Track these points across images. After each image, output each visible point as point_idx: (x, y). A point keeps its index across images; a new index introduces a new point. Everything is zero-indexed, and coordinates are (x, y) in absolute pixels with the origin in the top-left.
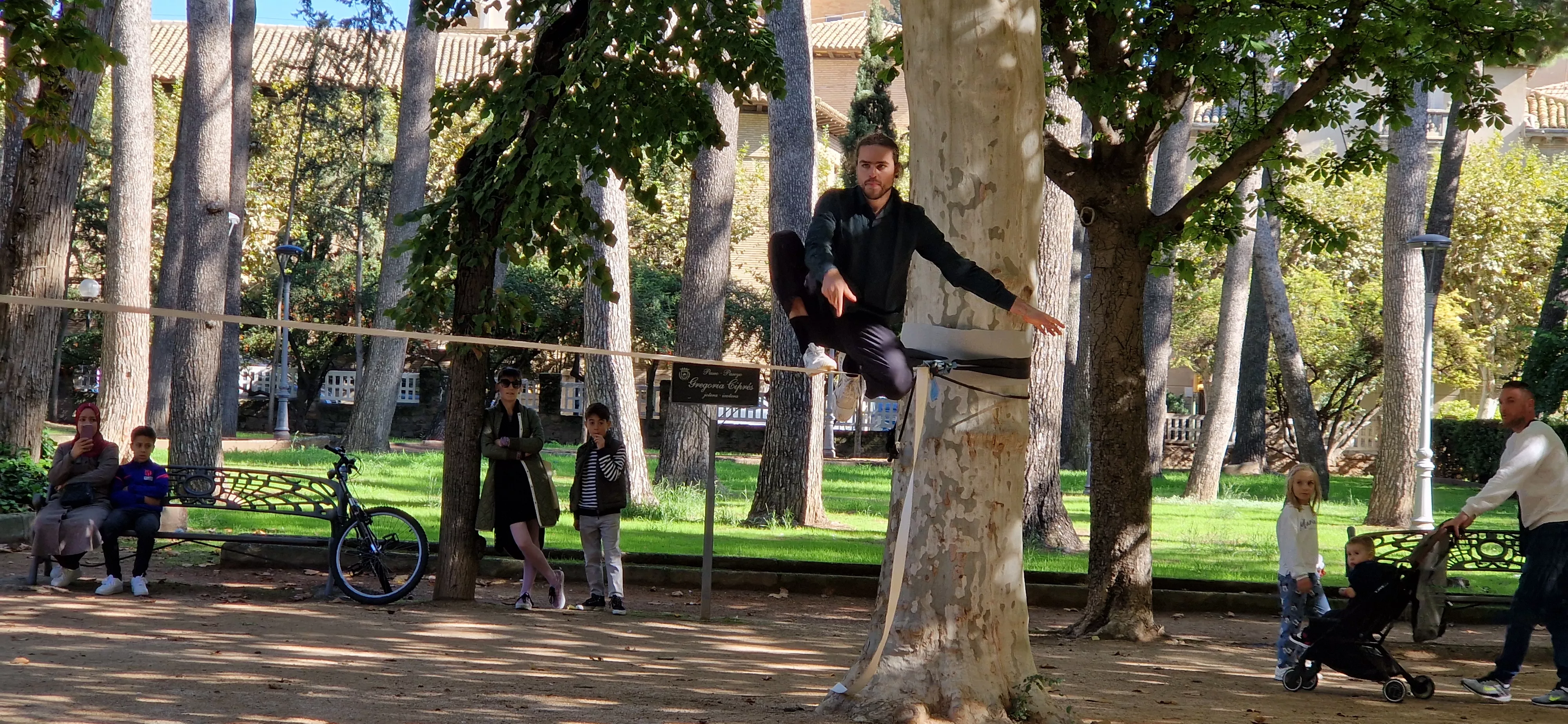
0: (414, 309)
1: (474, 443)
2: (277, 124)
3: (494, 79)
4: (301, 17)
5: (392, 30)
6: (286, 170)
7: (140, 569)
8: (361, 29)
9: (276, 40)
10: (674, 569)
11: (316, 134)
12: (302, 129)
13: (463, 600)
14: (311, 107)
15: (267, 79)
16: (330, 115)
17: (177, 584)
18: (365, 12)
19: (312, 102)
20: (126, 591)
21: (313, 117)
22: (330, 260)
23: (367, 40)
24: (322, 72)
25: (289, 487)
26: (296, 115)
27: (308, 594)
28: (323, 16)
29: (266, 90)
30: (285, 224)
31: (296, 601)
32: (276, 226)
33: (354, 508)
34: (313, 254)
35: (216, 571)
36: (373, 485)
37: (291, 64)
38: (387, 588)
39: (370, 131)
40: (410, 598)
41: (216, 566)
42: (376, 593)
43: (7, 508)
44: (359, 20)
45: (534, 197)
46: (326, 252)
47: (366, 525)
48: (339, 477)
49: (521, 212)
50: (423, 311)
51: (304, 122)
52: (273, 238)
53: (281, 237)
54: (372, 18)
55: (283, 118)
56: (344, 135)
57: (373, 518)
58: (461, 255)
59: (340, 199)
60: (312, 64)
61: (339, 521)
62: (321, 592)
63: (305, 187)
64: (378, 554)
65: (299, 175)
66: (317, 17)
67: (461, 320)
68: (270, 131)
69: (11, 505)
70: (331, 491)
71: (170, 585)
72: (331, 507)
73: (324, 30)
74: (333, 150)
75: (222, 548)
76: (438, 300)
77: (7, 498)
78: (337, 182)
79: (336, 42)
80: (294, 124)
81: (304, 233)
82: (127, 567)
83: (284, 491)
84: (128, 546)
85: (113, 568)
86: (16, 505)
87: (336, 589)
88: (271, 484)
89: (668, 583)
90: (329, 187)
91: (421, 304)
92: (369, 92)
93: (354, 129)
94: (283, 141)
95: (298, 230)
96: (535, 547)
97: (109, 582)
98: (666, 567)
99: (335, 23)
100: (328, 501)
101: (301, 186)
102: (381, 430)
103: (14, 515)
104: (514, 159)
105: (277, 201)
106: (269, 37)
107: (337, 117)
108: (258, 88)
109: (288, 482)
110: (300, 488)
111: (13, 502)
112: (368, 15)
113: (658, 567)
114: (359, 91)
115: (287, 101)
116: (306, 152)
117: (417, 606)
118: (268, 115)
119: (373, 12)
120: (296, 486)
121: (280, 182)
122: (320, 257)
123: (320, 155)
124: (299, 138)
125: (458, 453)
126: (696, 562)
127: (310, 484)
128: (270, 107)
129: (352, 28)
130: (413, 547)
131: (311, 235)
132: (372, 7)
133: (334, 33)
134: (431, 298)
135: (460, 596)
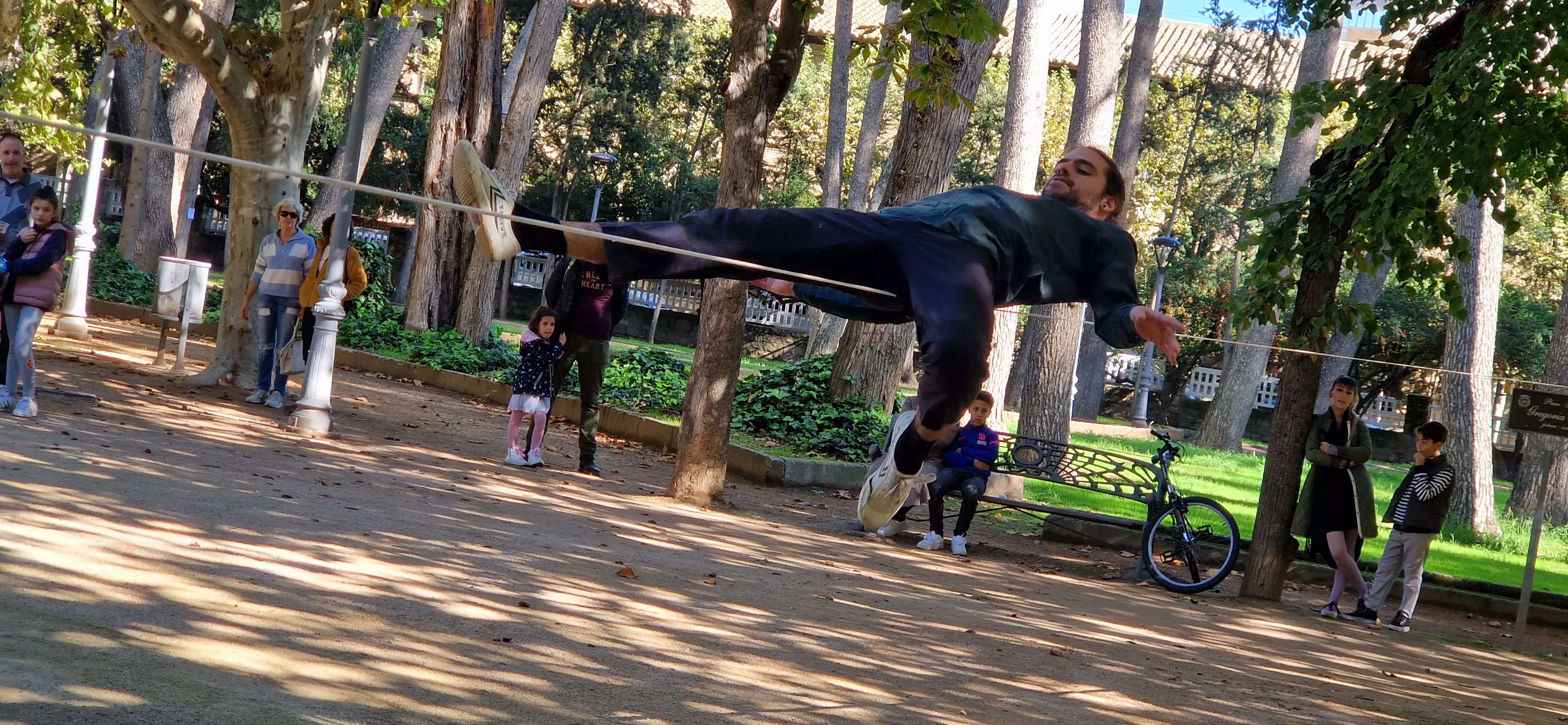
0: (1253, 305)
1: (1298, 445)
2: (1173, 118)
3: (1360, 83)
4: (1207, 14)
5: (1296, 35)
6: (1177, 165)
7: (961, 529)
8: (1265, 31)
9: (1185, 35)
10: (1495, 598)
11: (1210, 132)
12: (1196, 125)
13: (1268, 599)
14: (1208, 105)
15: (1170, 74)
16: (1225, 114)
17: (995, 549)
18: (1271, 15)
19: (1208, 99)
20: (946, 548)
21: (1207, 114)
22: (1211, 257)
23: (1269, 43)
24: (1225, 72)
25: (1113, 467)
26: (1192, 111)
27: (1118, 574)
28: (1229, 15)
29: (1167, 84)
30: (1170, 216)
31: (1105, 579)
32: (1161, 218)
33: (1172, 496)
34: (1196, 251)
35: (1037, 542)
36: (1214, 481)
37: (1195, 61)
38: (1196, 579)
39: (1262, 134)
40: (1217, 591)
41: (1038, 538)
42: (1184, 582)
43: (853, 457)
44: (1264, 22)
45: (1387, 206)
46: (1208, 250)
47: (1182, 513)
48: (1162, 463)
49: (1373, 220)
50: (1262, 308)
51: (1198, 118)
52: (1157, 229)
53: (1165, 229)
54: (1277, 21)
55: (1180, 113)
56: (1236, 135)
57: (1189, 508)
58: (1307, 256)
59: (1227, 198)
60: (1213, 62)
61: (1156, 507)
62: (1131, 574)
63: (1193, 183)
64: (1189, 543)
65: (1189, 170)
66: (1224, 16)
67: (1299, 322)
68: (1165, 124)
69: (858, 455)
70: (1153, 476)
71: (989, 548)
72: (1151, 491)
73: (1229, 30)
74: (1223, 149)
75: (1045, 520)
76: (1279, 299)
77: (855, 447)
78: (1225, 181)
79: (1242, 43)
80: (1189, 119)
81: (1188, 228)
82: (949, 524)
83: (1108, 471)
84: (952, 505)
85: (937, 526)
86: (862, 455)
87: (1145, 573)
88: (1096, 462)
89: (1487, 612)
90: (1216, 185)
91: (1261, 301)
92: (1266, 95)
93: (1246, 130)
94: (1177, 135)
95: (1182, 224)
96: (1351, 559)
97: (931, 537)
98: (1486, 596)
99: (1239, 23)
100: (1148, 486)
101: (1189, 183)
102: (1235, 429)
103: (859, 465)
104: (1371, 166)
105: (1165, 194)
106: (1178, 33)
107: (1231, 117)
108: (1159, 81)
109: (1112, 462)
110: (1123, 469)
111: (860, 452)
112: (1274, 18)
113: (1478, 594)
114: (1256, 93)
115: (1182, 96)
116: (1197, 149)
117: (1222, 600)
118: (1164, 108)
119: (1279, 15)
120: (1120, 468)
121: (1170, 176)
122: (1202, 253)
123: (1210, 152)
124: (1192, 134)
125: (1281, 453)
126: (1514, 593)
127: (1134, 466)
128: (1168, 101)
129: (1256, 29)
130: (1226, 542)
131: (1195, 231)
132: (1278, 11)
133: (1238, 33)
134: (1272, 296)
135: (1266, 596)
